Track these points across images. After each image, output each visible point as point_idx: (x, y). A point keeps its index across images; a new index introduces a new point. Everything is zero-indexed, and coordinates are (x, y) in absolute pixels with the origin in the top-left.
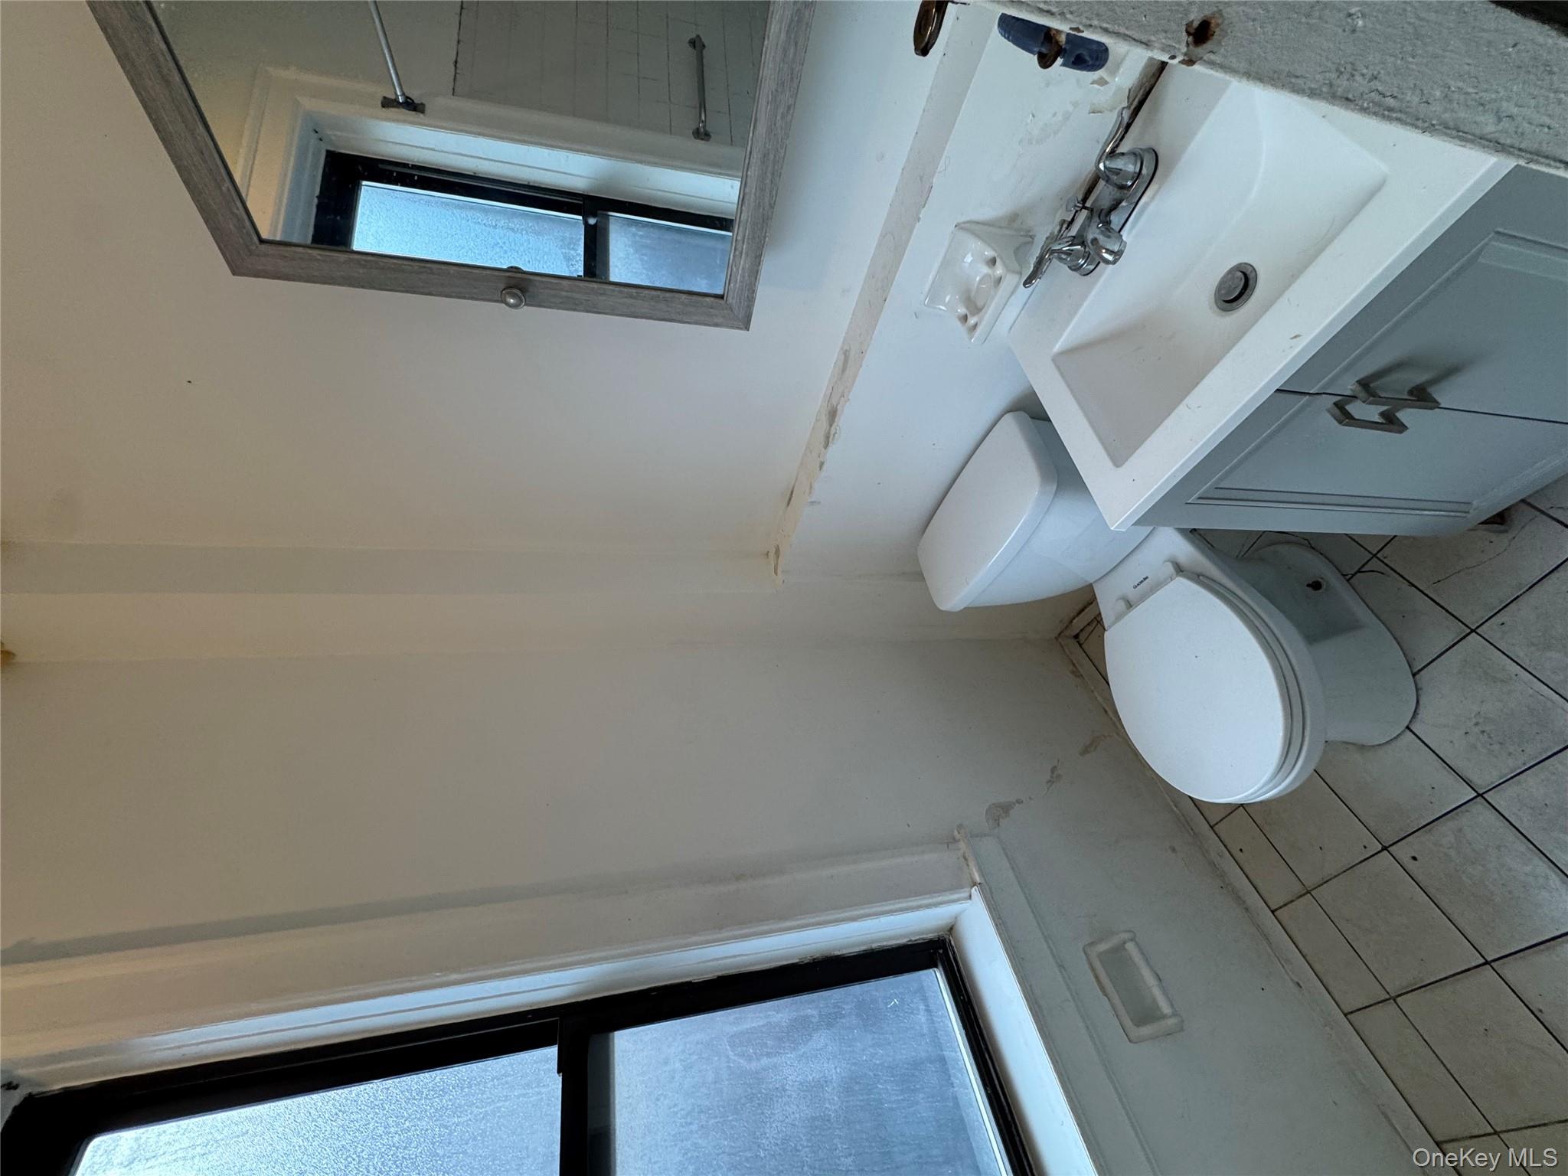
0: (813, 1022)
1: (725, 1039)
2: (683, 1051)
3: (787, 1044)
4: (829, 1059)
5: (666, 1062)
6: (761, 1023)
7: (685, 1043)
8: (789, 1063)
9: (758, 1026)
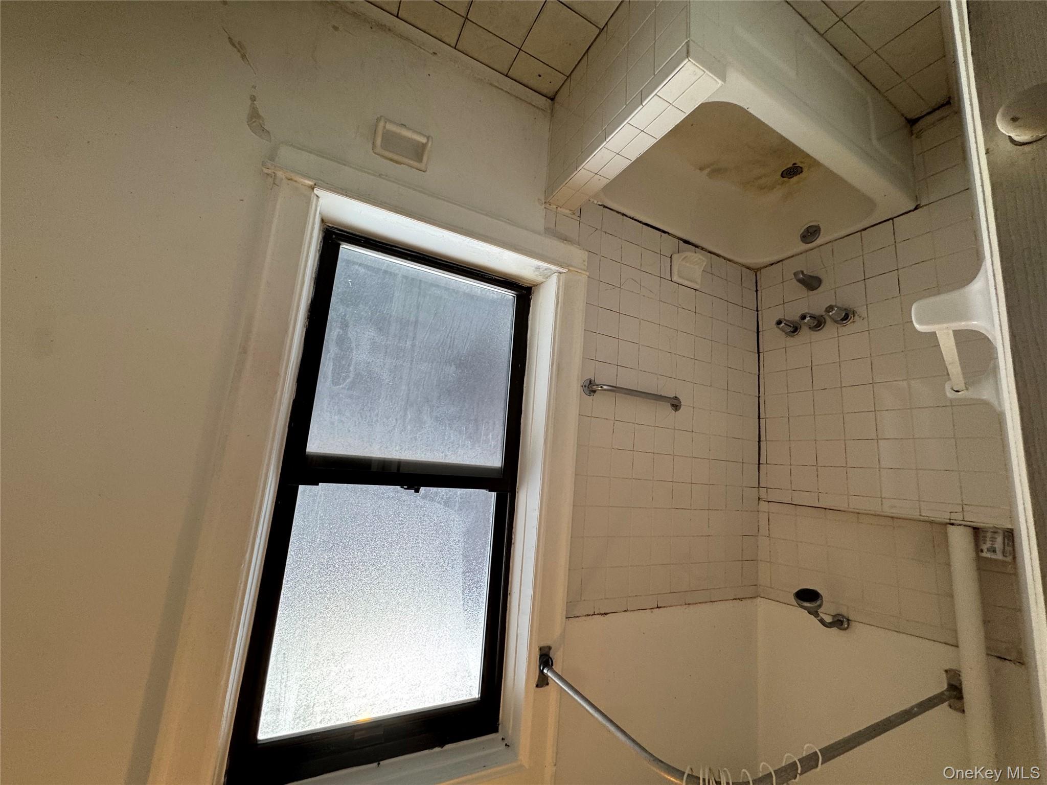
0: (342, 334)
1: (334, 387)
2: (331, 412)
3: (348, 353)
4: (364, 333)
5: (332, 423)
6: (332, 364)
7: (327, 411)
8: (357, 356)
9: (333, 366)
